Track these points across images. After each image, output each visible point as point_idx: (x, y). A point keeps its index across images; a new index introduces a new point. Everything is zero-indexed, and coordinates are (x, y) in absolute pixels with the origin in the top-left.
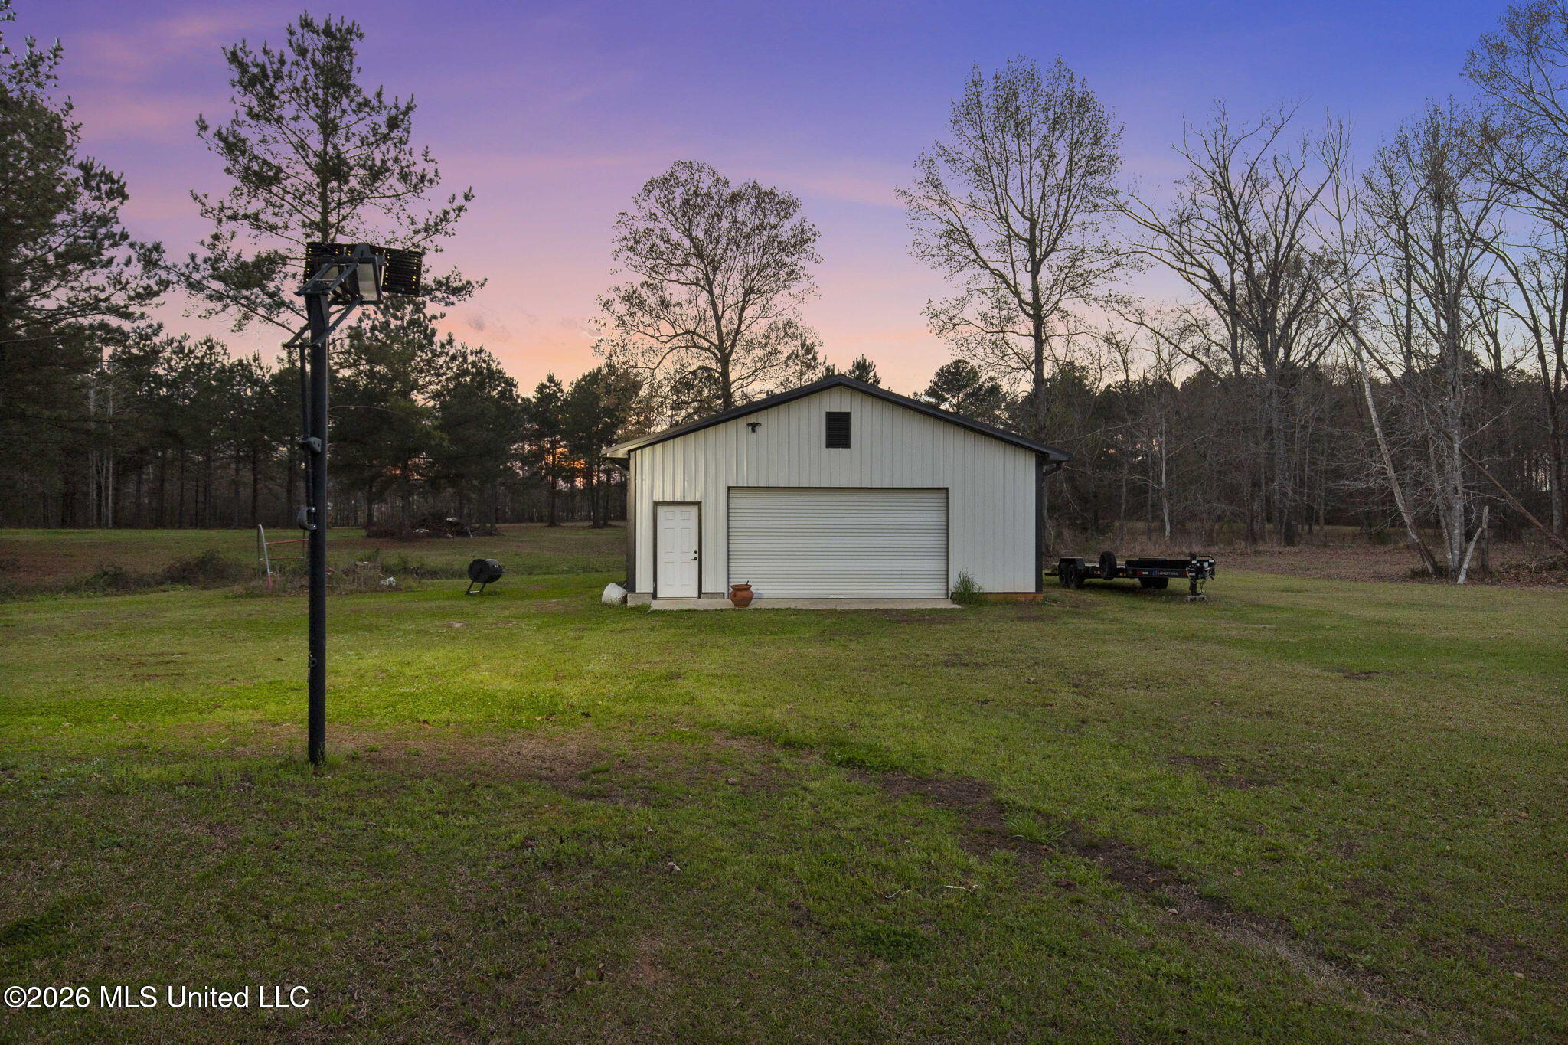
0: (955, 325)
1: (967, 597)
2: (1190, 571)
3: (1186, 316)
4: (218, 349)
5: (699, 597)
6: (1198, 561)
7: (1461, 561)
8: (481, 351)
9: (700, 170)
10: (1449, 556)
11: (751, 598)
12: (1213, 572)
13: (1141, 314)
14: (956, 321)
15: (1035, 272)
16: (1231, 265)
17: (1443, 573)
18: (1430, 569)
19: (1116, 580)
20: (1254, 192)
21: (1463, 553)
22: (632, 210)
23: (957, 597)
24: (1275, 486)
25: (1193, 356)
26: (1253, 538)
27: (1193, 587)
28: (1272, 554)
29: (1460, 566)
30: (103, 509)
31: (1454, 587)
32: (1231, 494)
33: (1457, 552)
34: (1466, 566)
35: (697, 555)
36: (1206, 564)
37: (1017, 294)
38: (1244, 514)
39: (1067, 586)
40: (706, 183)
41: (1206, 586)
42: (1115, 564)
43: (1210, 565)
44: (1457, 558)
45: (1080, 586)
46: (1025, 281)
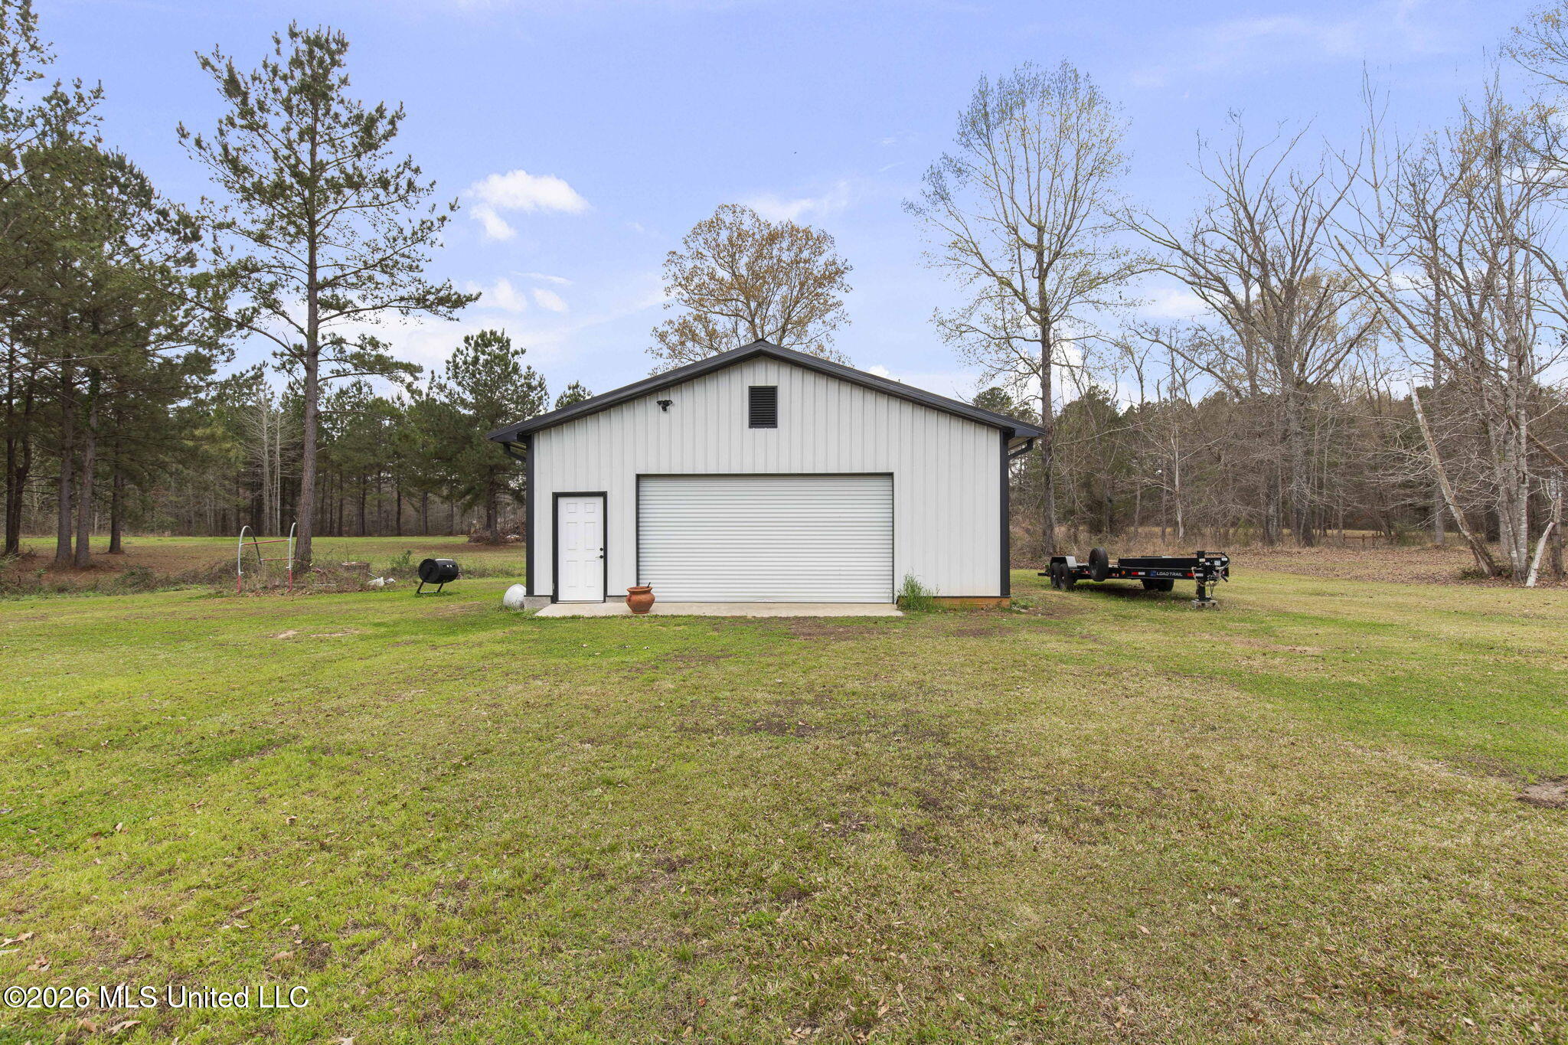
0: (961, 332)
1: (913, 602)
2: (1197, 572)
3: (1201, 333)
4: (365, 390)
5: (605, 601)
6: (1207, 560)
7: (1531, 559)
8: (577, 386)
9: (743, 212)
10: (1514, 554)
11: (652, 601)
12: (1226, 573)
13: (1157, 333)
14: (964, 328)
15: (1042, 277)
16: (1246, 283)
17: (1506, 575)
18: (1486, 569)
19: (1108, 581)
20: (1270, 211)
21: (1531, 550)
22: (682, 250)
23: (903, 602)
24: (1293, 486)
25: (1209, 370)
26: (1269, 540)
27: (1201, 591)
28: (1290, 554)
29: (1528, 566)
30: (274, 521)
31: (1521, 591)
32: (1248, 495)
33: (1524, 550)
34: (1535, 565)
35: (602, 553)
36: (1217, 563)
37: (1025, 301)
38: (1260, 514)
39: (1058, 587)
40: (747, 224)
41: (1218, 590)
42: (1107, 563)
43: (1223, 563)
44: (1524, 557)
45: (1071, 588)
46: (1033, 286)
